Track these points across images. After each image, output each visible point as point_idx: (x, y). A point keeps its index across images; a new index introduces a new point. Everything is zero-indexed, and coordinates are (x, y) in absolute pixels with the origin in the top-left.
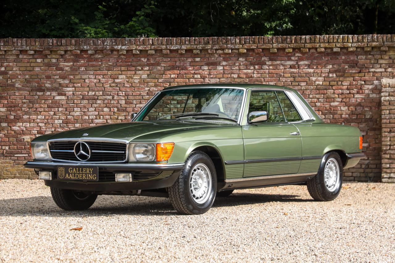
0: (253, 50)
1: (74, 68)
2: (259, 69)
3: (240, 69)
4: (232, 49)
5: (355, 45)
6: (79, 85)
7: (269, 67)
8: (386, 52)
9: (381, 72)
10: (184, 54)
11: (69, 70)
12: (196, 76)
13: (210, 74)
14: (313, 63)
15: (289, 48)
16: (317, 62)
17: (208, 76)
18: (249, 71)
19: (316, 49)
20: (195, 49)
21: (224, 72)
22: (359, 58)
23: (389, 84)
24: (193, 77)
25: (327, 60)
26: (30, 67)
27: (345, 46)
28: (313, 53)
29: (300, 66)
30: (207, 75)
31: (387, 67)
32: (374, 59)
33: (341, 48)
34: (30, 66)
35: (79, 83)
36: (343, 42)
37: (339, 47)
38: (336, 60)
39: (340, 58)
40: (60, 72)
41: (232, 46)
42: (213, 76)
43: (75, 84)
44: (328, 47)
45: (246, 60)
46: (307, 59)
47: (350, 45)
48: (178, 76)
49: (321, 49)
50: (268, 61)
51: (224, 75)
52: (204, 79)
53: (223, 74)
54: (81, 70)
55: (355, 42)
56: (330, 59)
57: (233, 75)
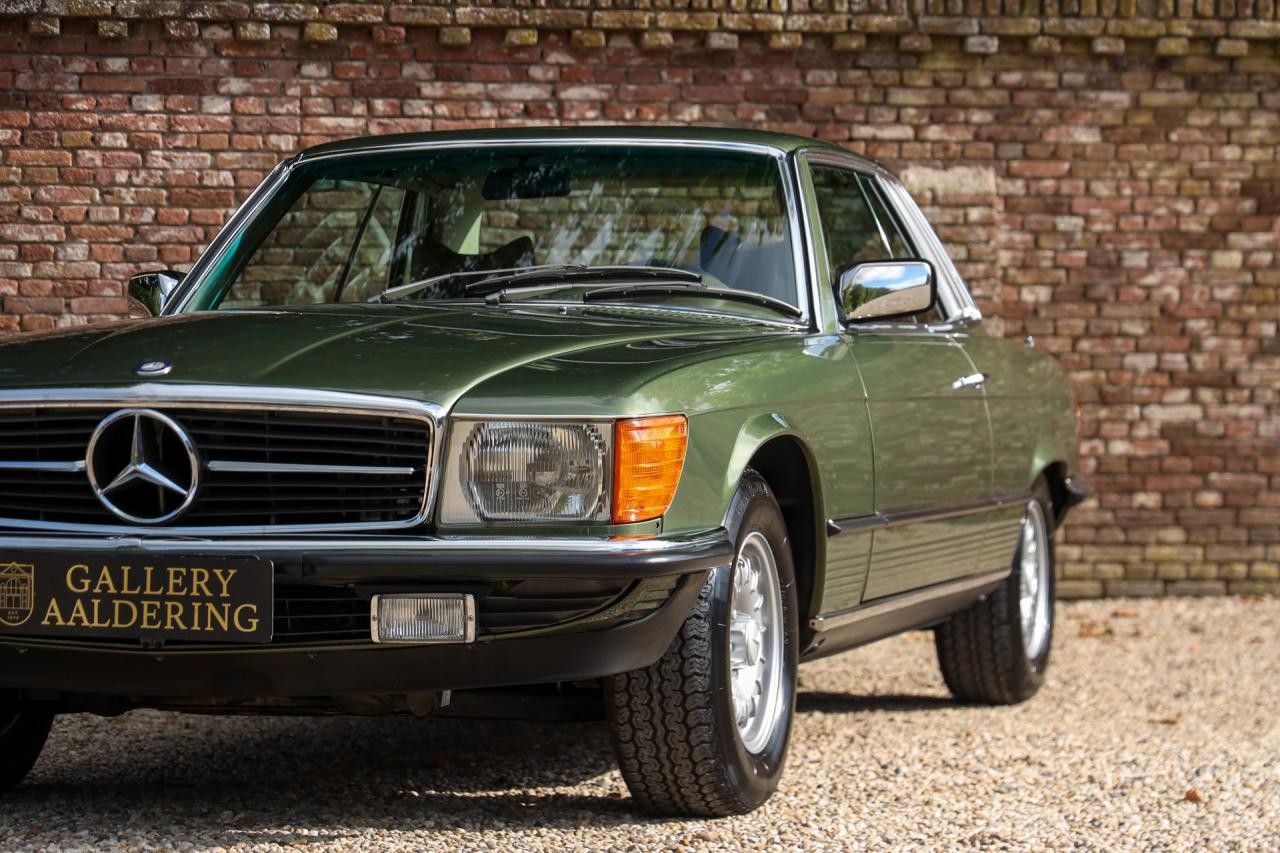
0: (366, 30)
2: (388, 117)
3: (305, 114)
4: (274, 24)
5: (798, 22)
7: (432, 108)
8: (919, 55)
9: (900, 142)
10: (54, 36)
12: (107, 139)
13: (170, 132)
14: (622, 95)
15: (525, 26)
16: (636, 94)
17: (161, 142)
18: (348, 123)
19: (636, 34)
20: (106, 18)
21: (234, 123)
22: (809, 78)
23: (933, 190)
24: (95, 144)
25: (680, 86)
27: (761, 27)
28: (620, 52)
29: (567, 106)
30: (159, 136)
31: (925, 120)
32: (869, 88)
33: (743, 35)
36: (751, 11)
37: (732, 32)
38: (715, 84)
39: (732, 79)
41: (274, 11)
42: (187, 140)
44: (689, 27)
45: (333, 75)
46: (598, 79)
47: (779, 22)
48: (22, 139)
49: (660, 35)
50: (431, 81)
51: (236, 137)
52: (143, 152)
53: (230, 135)
55: (800, 12)
56: (690, 80)
57: (273, 139)
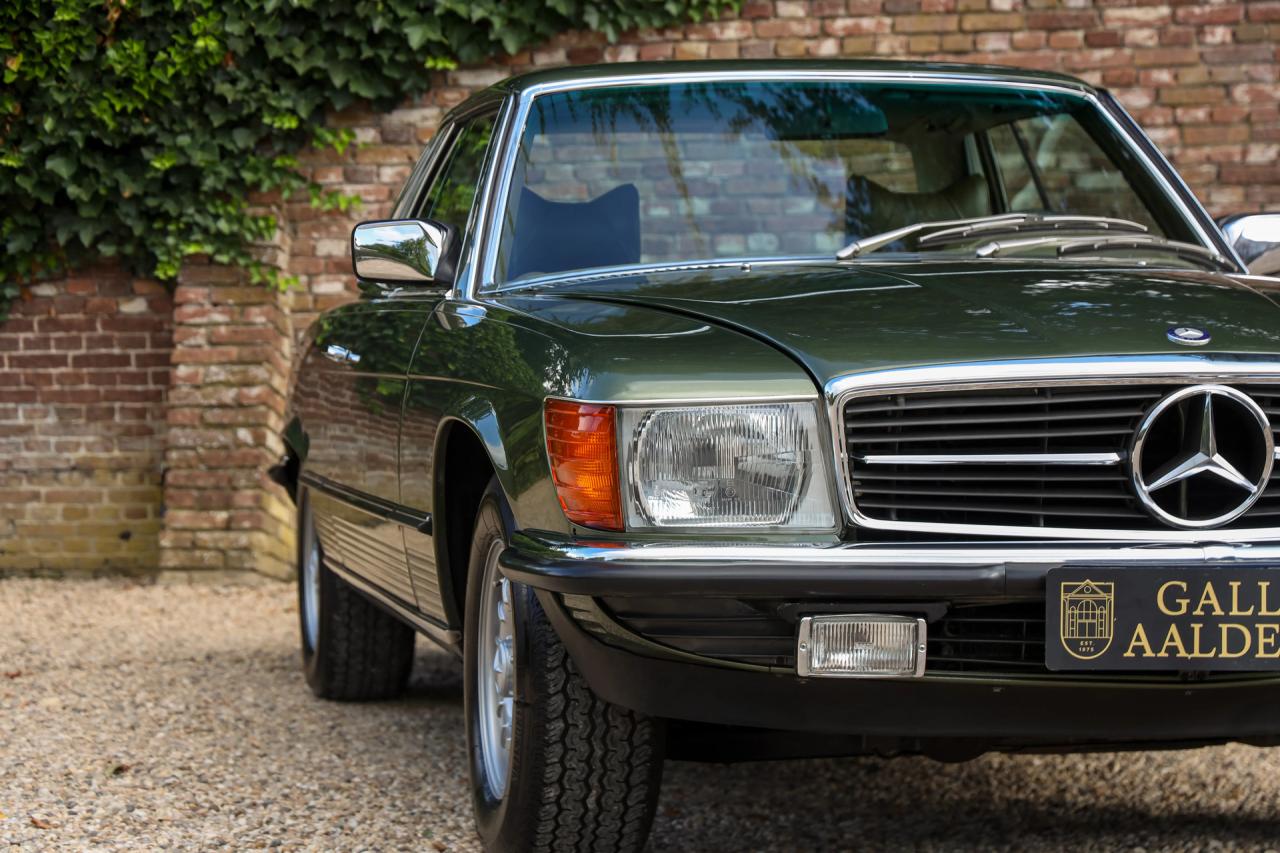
1: (1177, 36)
6: (1201, 114)
11: (1151, 43)
26: (959, 37)
34: (962, 31)
35: (1197, 105)
40: (1108, 52)
43: (1179, 112)
54: (1209, 39)
